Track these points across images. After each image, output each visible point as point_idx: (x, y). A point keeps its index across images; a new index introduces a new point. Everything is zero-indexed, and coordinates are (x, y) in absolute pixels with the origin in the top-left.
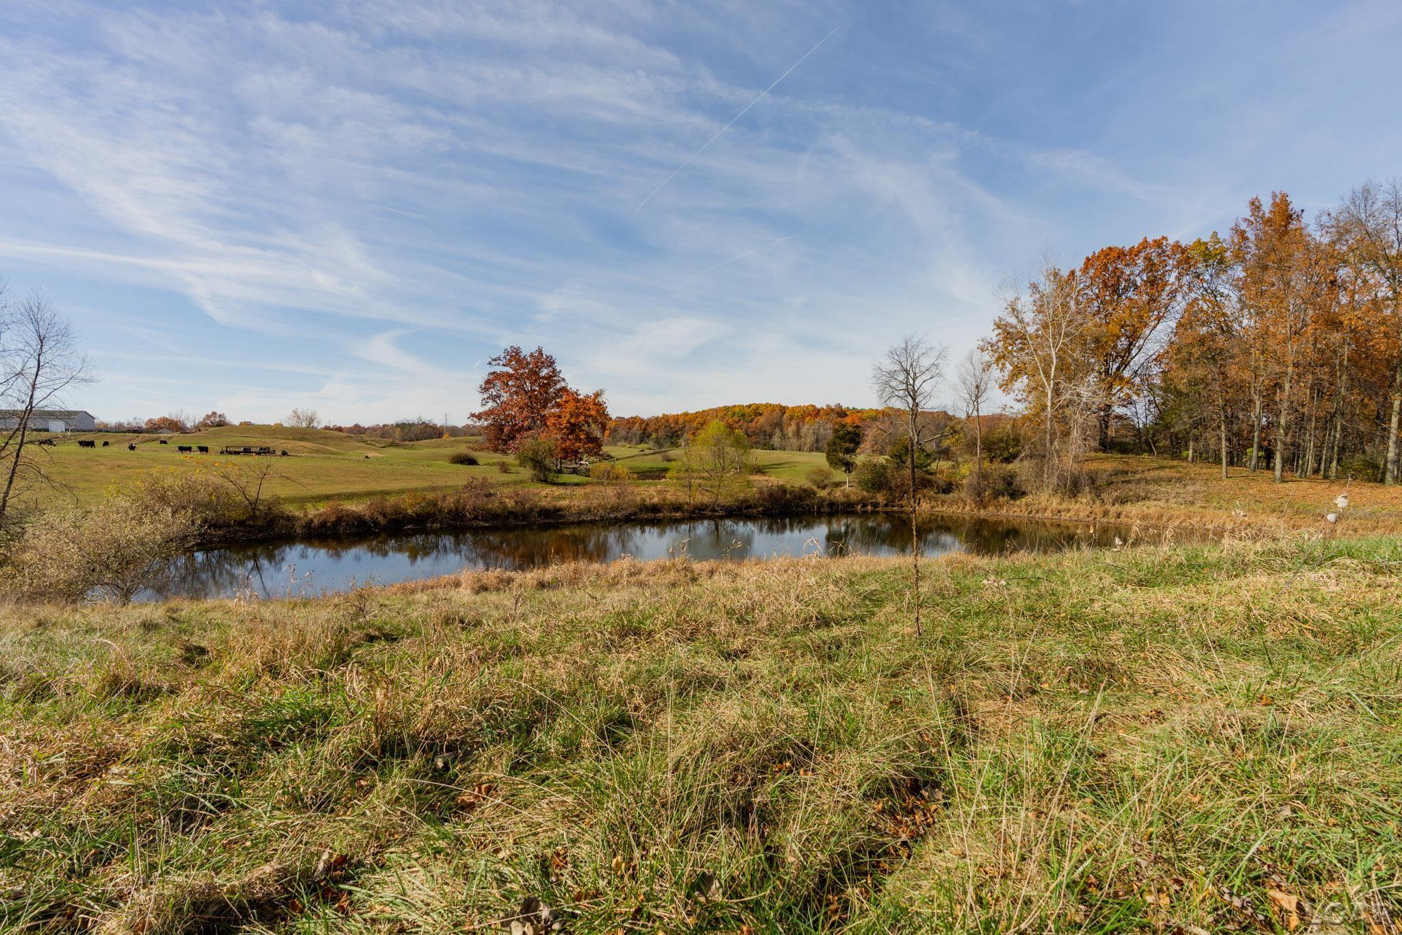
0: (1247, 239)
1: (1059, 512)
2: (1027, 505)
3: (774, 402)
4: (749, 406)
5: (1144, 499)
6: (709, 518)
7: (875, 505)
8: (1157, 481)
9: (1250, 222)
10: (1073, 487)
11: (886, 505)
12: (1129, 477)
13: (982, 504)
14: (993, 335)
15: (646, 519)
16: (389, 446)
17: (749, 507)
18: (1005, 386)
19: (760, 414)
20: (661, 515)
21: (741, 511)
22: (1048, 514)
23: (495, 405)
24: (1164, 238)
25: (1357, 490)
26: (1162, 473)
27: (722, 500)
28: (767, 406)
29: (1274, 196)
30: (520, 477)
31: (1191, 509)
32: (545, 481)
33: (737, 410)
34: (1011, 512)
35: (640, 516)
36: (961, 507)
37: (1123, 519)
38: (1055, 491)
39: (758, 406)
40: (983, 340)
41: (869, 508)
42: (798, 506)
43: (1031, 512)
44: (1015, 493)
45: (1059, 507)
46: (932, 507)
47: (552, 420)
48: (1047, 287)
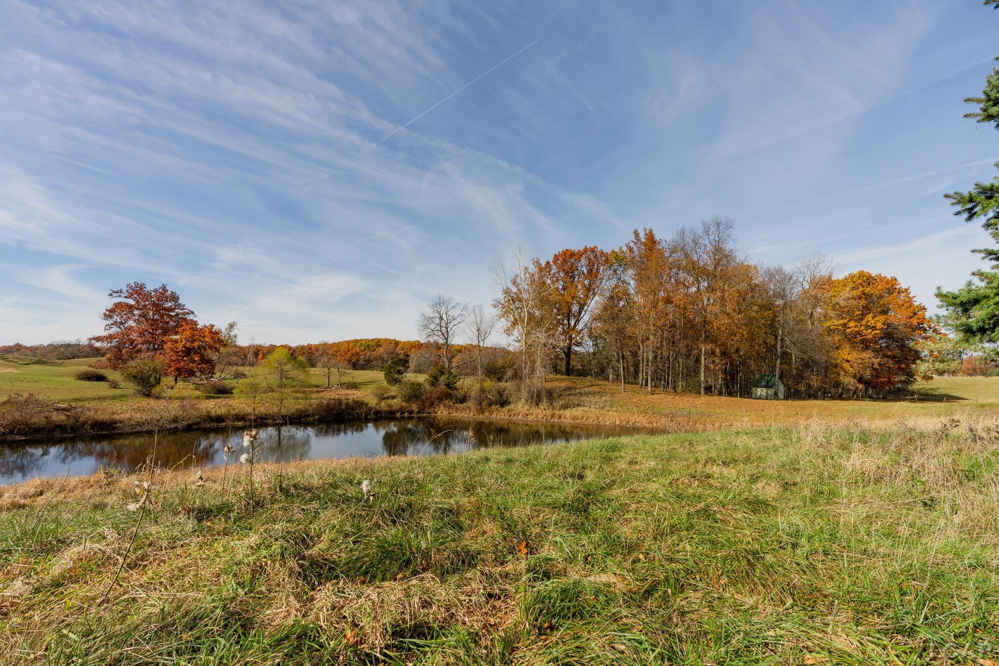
0: (633, 252)
1: (527, 415)
2: (509, 411)
3: (391, 337)
4: (373, 340)
5: (578, 406)
6: (273, 425)
7: (411, 412)
8: (587, 394)
9: (635, 243)
10: (536, 398)
11: (419, 412)
12: (573, 392)
13: (481, 411)
14: (501, 296)
15: (209, 428)
16: (34, 363)
17: (308, 416)
18: (508, 332)
19: (380, 346)
20: (224, 424)
21: (299, 420)
22: (520, 417)
23: (119, 330)
24: (595, 247)
25: (686, 399)
26: (591, 389)
27: (284, 411)
28: (386, 340)
29: (645, 230)
30: (125, 392)
31: (601, 412)
32: (148, 395)
33: (364, 342)
34: (499, 416)
35: (203, 426)
36: (466, 413)
37: (562, 419)
38: (527, 401)
39: (379, 340)
40: (495, 300)
41: (406, 414)
42: (349, 414)
43: (510, 416)
44: (503, 402)
45: (527, 412)
46: (449, 413)
47: (169, 344)
48: (532, 269)
